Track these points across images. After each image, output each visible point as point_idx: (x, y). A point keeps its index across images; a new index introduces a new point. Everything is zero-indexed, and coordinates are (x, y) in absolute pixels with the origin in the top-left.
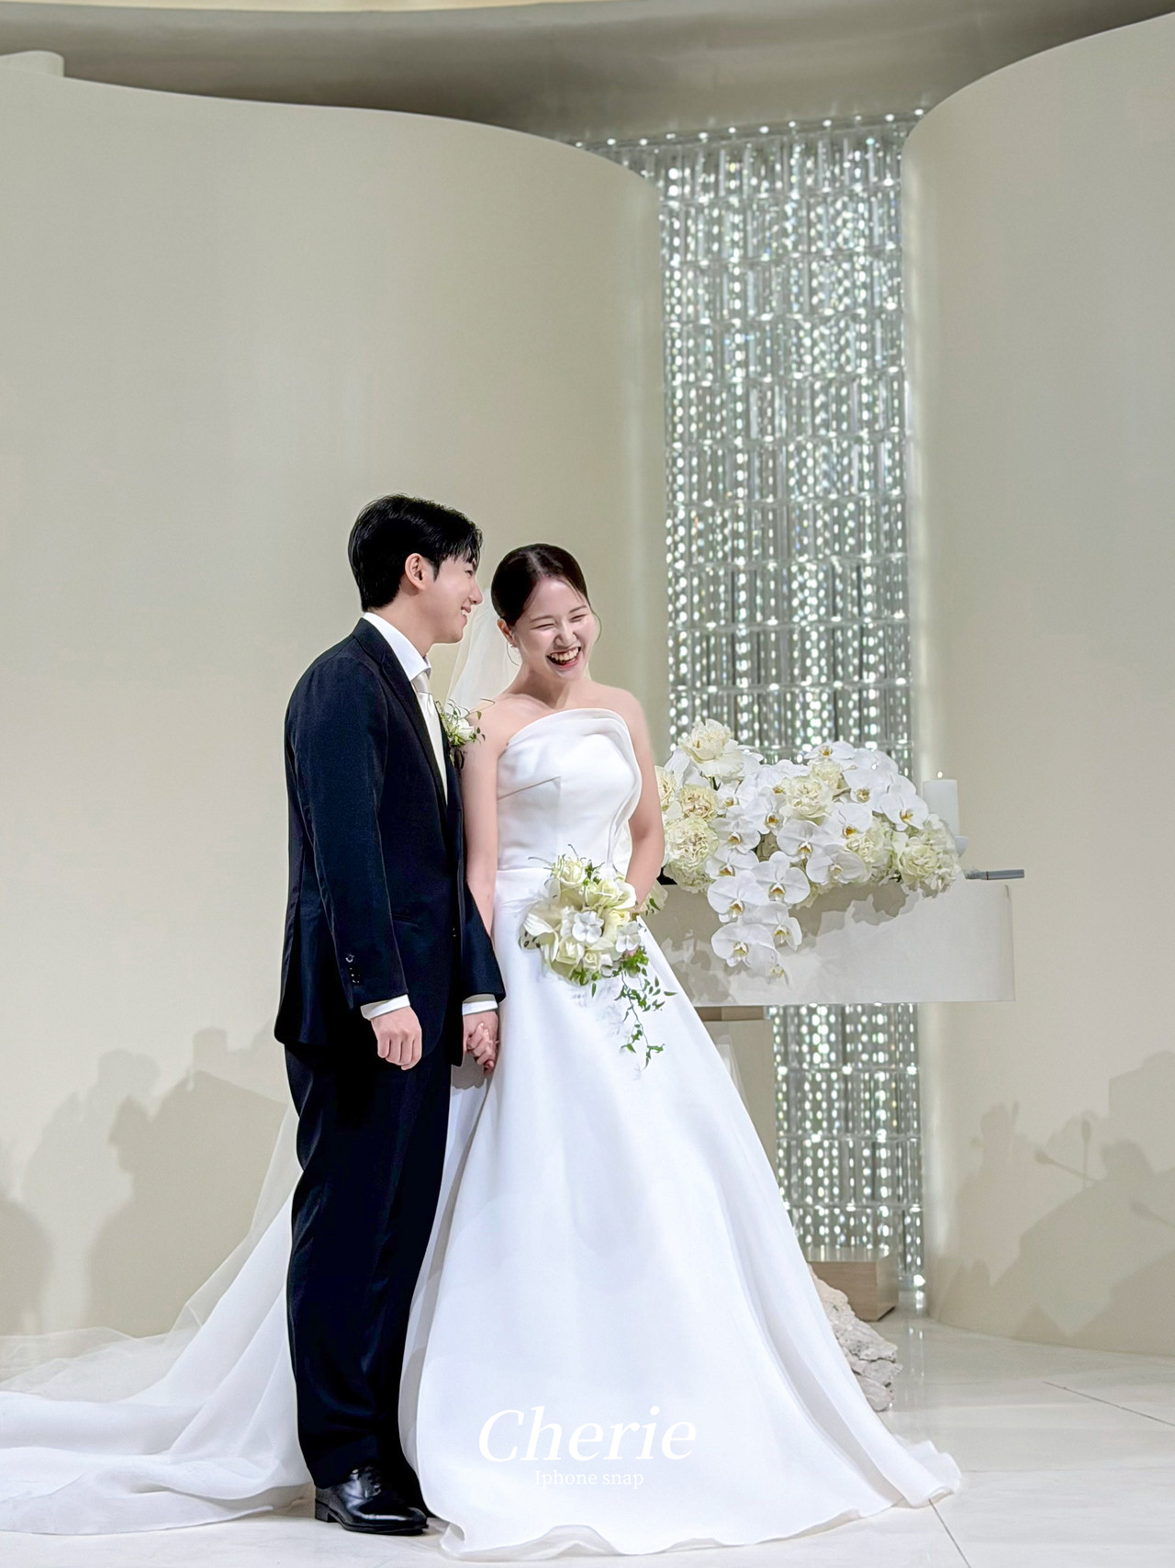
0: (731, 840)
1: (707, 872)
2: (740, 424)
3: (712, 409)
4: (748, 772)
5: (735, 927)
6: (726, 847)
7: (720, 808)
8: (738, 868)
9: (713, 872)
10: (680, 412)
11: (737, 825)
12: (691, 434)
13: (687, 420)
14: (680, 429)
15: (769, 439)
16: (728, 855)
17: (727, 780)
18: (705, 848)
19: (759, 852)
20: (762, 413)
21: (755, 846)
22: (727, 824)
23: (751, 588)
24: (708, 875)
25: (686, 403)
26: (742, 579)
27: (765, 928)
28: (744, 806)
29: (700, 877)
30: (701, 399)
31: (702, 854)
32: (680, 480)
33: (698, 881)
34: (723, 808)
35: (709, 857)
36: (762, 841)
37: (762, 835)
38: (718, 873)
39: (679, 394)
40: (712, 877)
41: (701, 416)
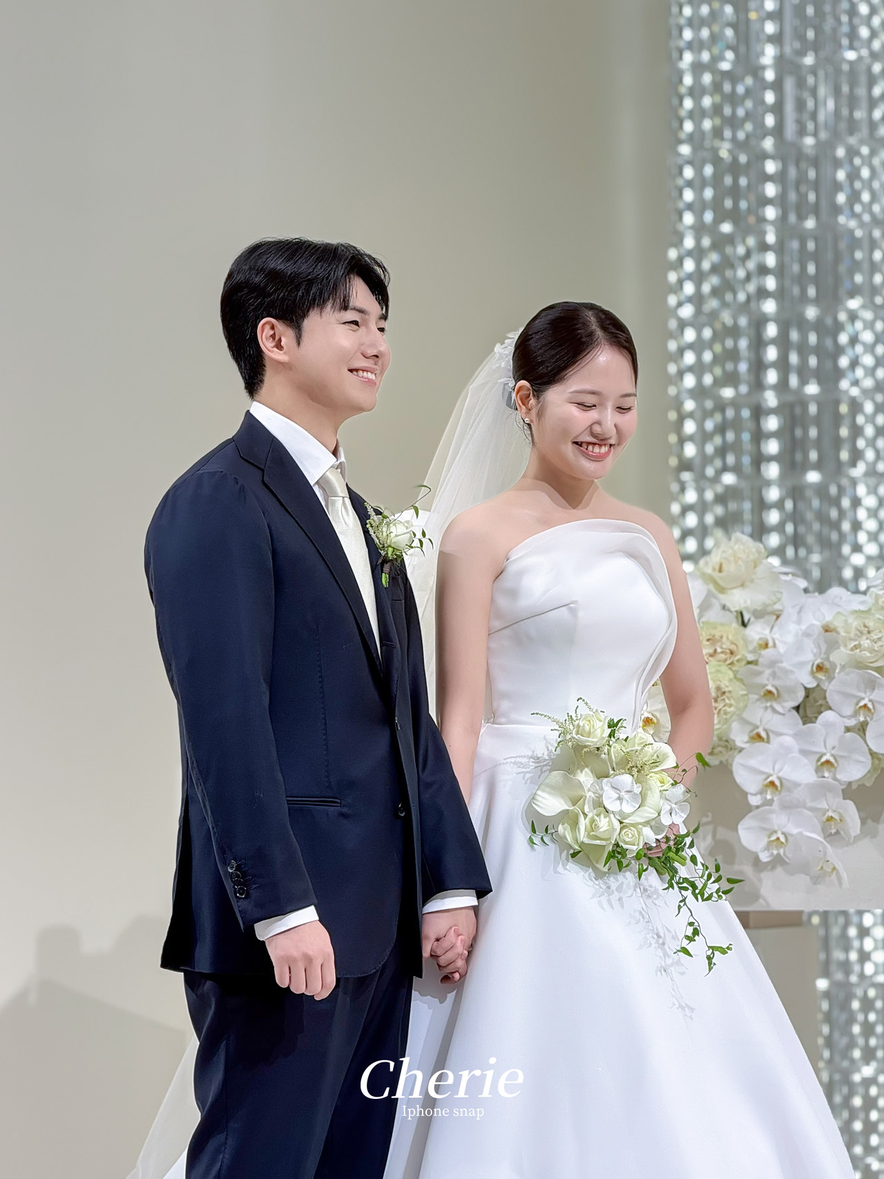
0: (765, 695)
1: (732, 737)
2: (770, 120)
3: (733, 99)
4: (788, 604)
5: (771, 812)
6: (758, 703)
7: (751, 652)
8: (773, 732)
9: (740, 738)
10: (688, 104)
11: (774, 675)
12: (703, 133)
13: (697, 114)
14: (688, 126)
15: (809, 141)
16: (762, 716)
17: (759, 614)
18: (730, 706)
19: (801, 710)
20: (800, 105)
21: (796, 704)
22: (760, 673)
23: (783, 342)
24: (734, 741)
25: (696, 92)
26: (772, 330)
27: (810, 813)
28: (782, 648)
29: (723, 743)
30: (717, 87)
31: (726, 713)
32: (688, 195)
33: (720, 749)
34: (754, 651)
35: (735, 717)
36: (807, 696)
37: (806, 688)
38: (746, 738)
39: (688, 80)
40: (739, 744)
41: (717, 110)
